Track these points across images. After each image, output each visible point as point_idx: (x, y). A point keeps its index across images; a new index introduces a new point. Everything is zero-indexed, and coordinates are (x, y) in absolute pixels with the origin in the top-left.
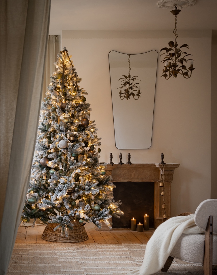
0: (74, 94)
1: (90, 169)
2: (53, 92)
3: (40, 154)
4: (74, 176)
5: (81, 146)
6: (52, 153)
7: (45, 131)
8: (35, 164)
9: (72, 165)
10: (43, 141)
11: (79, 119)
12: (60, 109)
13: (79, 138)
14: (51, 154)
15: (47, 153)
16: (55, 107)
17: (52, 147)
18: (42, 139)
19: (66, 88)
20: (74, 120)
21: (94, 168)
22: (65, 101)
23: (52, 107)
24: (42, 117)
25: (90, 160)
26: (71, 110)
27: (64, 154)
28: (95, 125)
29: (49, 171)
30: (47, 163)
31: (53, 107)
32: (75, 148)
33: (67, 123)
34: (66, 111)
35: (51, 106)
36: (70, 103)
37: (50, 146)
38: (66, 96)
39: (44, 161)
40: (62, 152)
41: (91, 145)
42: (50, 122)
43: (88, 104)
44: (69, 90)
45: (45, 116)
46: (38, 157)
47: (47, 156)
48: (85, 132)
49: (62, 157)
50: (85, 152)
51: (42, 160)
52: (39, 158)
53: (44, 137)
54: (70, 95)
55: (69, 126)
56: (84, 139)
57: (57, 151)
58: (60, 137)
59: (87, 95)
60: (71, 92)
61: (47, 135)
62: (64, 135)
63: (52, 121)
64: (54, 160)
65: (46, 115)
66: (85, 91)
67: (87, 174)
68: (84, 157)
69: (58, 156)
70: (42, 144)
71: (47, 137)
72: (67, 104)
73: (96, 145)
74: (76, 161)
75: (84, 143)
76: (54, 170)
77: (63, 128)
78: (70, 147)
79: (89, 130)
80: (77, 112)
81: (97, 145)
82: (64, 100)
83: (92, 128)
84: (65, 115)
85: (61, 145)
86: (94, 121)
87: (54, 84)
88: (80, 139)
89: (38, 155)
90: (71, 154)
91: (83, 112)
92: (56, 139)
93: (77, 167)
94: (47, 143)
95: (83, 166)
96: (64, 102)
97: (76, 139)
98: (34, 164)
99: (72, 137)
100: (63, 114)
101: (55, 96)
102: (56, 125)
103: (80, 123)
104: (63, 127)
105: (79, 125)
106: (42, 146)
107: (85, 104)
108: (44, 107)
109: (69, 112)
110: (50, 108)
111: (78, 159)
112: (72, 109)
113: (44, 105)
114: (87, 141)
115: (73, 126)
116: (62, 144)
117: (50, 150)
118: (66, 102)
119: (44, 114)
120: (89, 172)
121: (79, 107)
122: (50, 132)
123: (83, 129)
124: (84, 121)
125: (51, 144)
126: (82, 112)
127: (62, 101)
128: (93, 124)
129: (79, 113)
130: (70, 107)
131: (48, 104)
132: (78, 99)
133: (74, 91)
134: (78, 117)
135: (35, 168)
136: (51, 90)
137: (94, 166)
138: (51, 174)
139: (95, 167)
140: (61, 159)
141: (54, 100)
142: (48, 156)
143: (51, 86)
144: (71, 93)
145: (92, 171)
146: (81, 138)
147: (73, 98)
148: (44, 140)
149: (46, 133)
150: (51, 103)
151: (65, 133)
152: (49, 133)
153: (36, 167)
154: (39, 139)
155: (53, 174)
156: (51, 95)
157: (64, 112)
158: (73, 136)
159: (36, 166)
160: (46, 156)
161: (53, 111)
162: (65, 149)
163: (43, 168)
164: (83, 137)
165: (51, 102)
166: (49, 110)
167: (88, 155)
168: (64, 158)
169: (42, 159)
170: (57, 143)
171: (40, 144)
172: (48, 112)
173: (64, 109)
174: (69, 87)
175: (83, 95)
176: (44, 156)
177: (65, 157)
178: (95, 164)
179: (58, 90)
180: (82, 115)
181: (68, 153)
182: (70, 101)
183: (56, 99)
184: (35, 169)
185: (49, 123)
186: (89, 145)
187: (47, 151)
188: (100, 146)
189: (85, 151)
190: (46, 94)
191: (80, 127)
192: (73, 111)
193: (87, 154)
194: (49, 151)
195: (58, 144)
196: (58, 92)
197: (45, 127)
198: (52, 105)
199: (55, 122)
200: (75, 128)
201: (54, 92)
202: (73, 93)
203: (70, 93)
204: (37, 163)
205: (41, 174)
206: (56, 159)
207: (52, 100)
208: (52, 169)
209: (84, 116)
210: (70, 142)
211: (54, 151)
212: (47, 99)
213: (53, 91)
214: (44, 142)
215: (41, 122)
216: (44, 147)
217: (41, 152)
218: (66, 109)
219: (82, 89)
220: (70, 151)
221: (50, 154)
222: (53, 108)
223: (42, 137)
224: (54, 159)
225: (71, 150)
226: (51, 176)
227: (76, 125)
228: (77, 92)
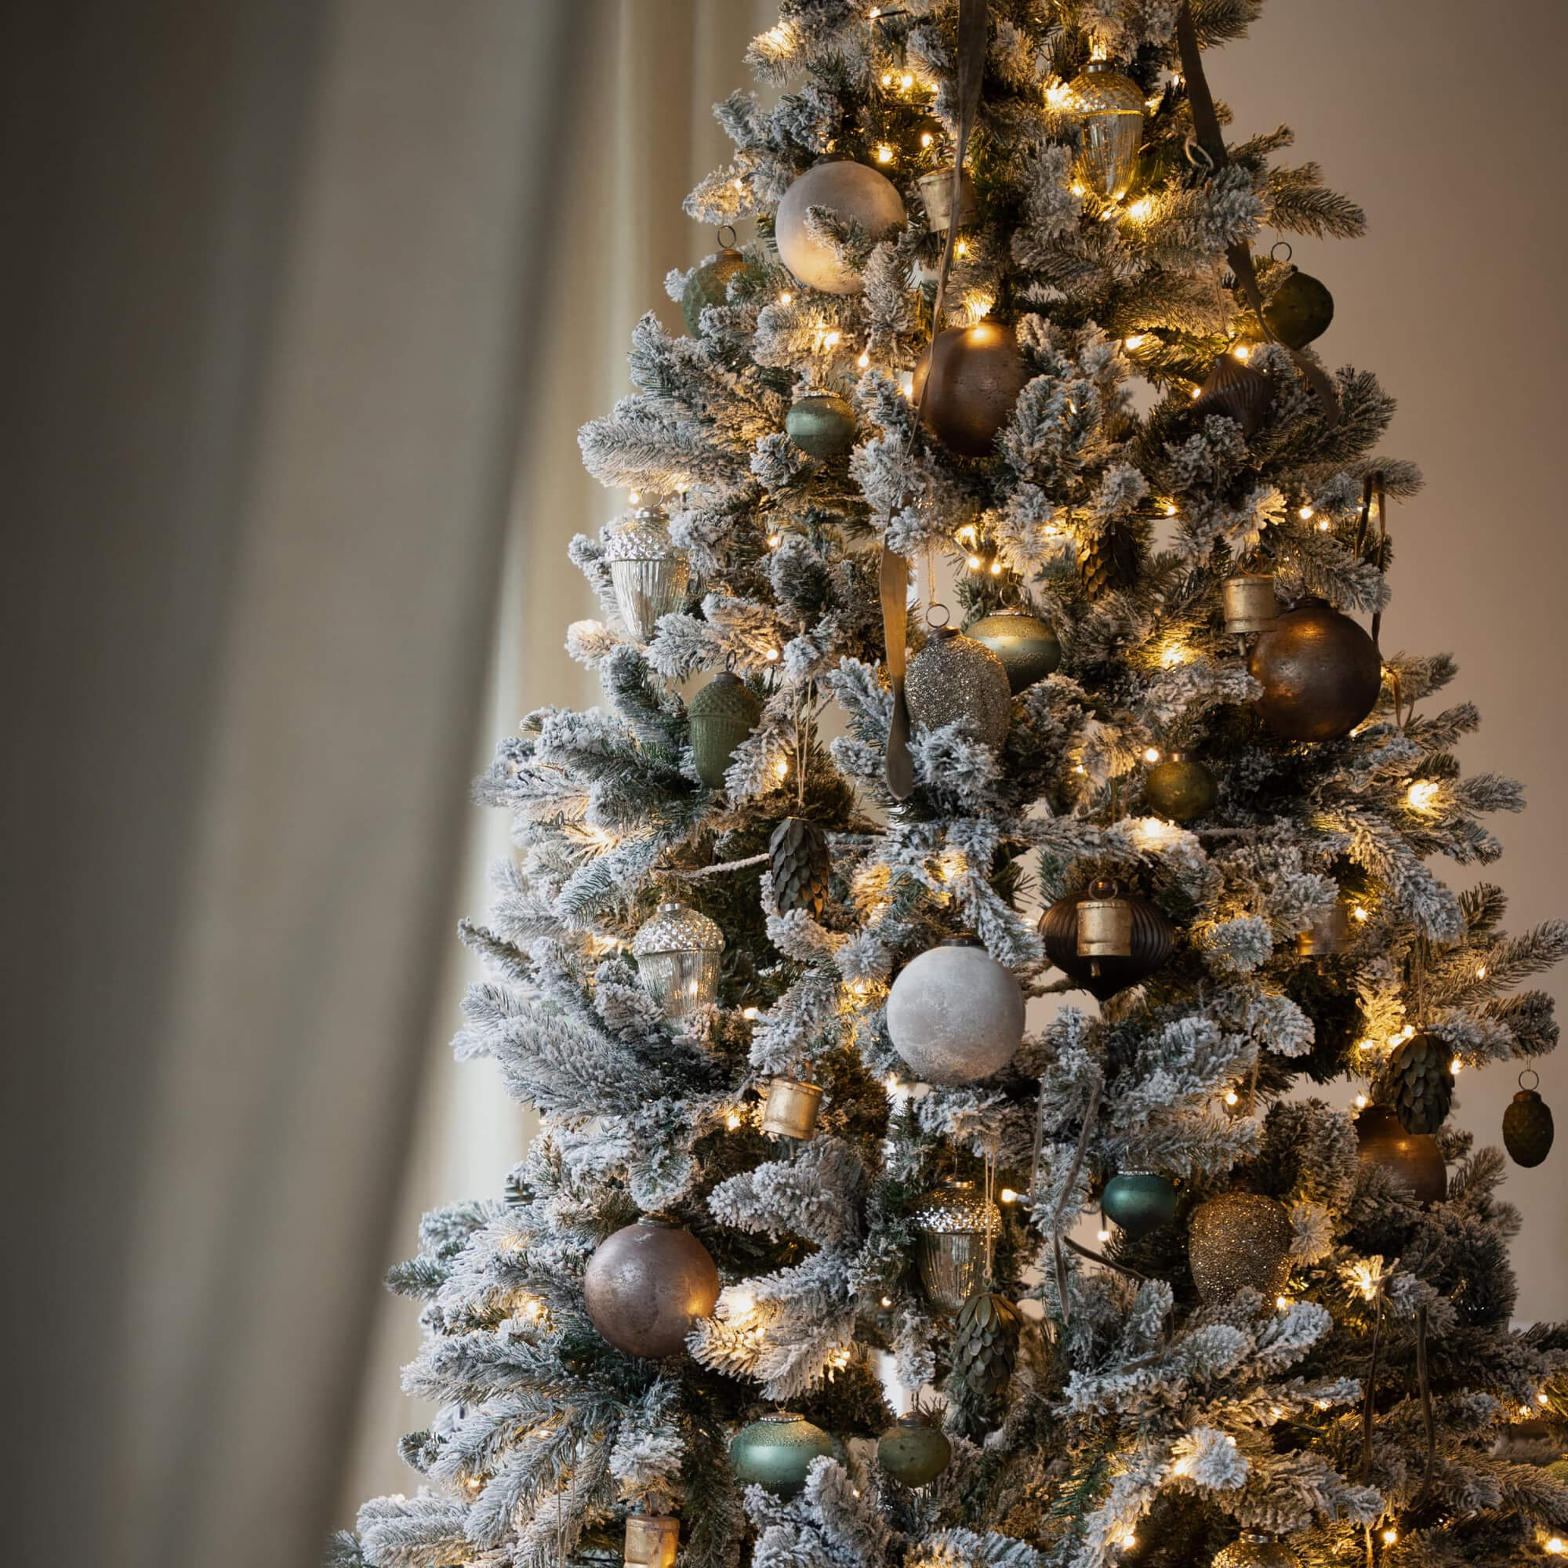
0: (1143, 211)
1: (1389, 1434)
2: (803, 182)
3: (577, 1161)
4: (1127, 1539)
5: (1254, 1049)
6: (775, 1150)
7: (677, 788)
8: (505, 1327)
9: (1100, 1359)
10: (638, 947)
11: (1218, 621)
12: (915, 444)
13: (1208, 929)
14: (764, 1175)
15: (699, 1150)
16: (839, 407)
17: (776, 1054)
18: (618, 921)
19: (1022, 113)
20: (1144, 633)
21: (1455, 1417)
22: (1003, 316)
23: (786, 407)
24: (619, 572)
25: (1387, 1286)
26: (1094, 473)
27: (971, 1166)
28: (1465, 719)
29: (717, 1444)
30: (695, 1307)
31: (811, 406)
32: (1159, 1086)
33: (1022, 674)
34: (1010, 475)
35: (771, 398)
36: (1074, 354)
37: (745, 1029)
38: (1016, 242)
39: (654, 1274)
40: (942, 1141)
41: (1407, 1048)
42: (758, 645)
43: (1361, 388)
44: (1070, 134)
45: (673, 561)
46: (552, 1208)
47: (702, 1191)
48: (1315, 833)
49: (938, 1222)
50: (1308, 1152)
51: (621, 1259)
52: (567, 1219)
53: (648, 899)
54: (1089, 220)
55: (1053, 720)
56: (1294, 944)
57: (859, 1124)
58: (910, 893)
59: (1347, 242)
60: (1093, 177)
61: (704, 855)
62: (972, 859)
63: (788, 635)
64: (815, 1268)
65: (696, 534)
66: (1307, 174)
67: (1343, 1509)
68: (1285, 1235)
69: (875, 1204)
70: (613, 998)
71: (705, 900)
72: (1033, 364)
73: (1481, 1051)
74: (1160, 1295)
75: (1290, 1007)
76: (802, 1428)
77: (962, 751)
78: (1073, 1060)
79: (1368, 805)
80: (1185, 498)
81: (1496, 1048)
82: (980, 304)
83: (1416, 776)
84: (1000, 535)
85: (925, 1024)
86: (1442, 671)
87: (822, 50)
88: (1238, 944)
89: (557, 1177)
90: (1084, 1176)
91: (1293, 503)
92: (848, 923)
93: (1175, 1395)
94: (693, 987)
95: (1279, 1378)
96: (981, 336)
97: (1161, 940)
98: (491, 1322)
99: (1101, 895)
100: (968, 532)
101: (840, 236)
102: (852, 701)
103: (1240, 686)
104: (962, 733)
105: (1206, 719)
106: (612, 1035)
107: (1317, 381)
108: (655, 405)
109: (1058, 496)
110: (748, 430)
111: (1199, 1264)
112: (1107, 448)
113: (663, 369)
114: (1345, 968)
115: (1122, 724)
116: (943, 1015)
117: (752, 1096)
118: (1023, 336)
119: (657, 520)
120: (1372, 1475)
121: (1218, 425)
122: (753, 806)
123: (1269, 784)
124: (1288, 648)
125: (766, 1004)
126: (1269, 504)
127: (955, 320)
128: (1428, 708)
129: (1223, 519)
130: (1083, 423)
131: (732, 354)
132: (1204, 301)
133: (1146, 169)
134: (1210, 579)
135: (501, 1382)
136: (773, 148)
137: (1444, 1385)
138: (755, 1495)
139: (1467, 1398)
140: (923, 1245)
141: (815, 297)
142: (719, 1202)
143: (771, 64)
144: (1100, 190)
145: (1415, 1464)
146: (1242, 918)
147: (1127, 272)
148: (653, 935)
149: (684, 822)
150: (767, 349)
151: (987, 841)
152: (726, 833)
153: (510, 1369)
154: (570, 924)
155: (787, 1488)
156: (768, 228)
157: (987, 503)
158: (1124, 892)
159: (519, 1354)
160: (675, 1191)
161: (801, 480)
162: (987, 1086)
163: (633, 1391)
164: (1279, 912)
165: (783, 324)
166: (745, 461)
167: (1356, 1200)
168: (976, 1236)
169: (609, 1250)
170: (857, 989)
171: (588, 999)
172: (722, 492)
173: (988, 447)
174: (1060, 98)
175: (1290, 235)
176: (649, 1198)
177: (989, 1220)
178: (1465, 1349)
179: (885, 154)
180: (1260, 561)
181: (1045, 1165)
182: (1078, 324)
183: (859, 294)
184: (494, 1407)
185: (740, 671)
186: (1365, 1045)
187: (693, 1118)
188: (1538, 1062)
189: (1304, 1138)
190: (700, 207)
191: (1235, 750)
192: (1127, 484)
193: (1346, 1187)
194: (733, 1123)
195: (877, 1003)
196: (888, 173)
197: (677, 729)
198: (781, 381)
199: (841, 649)
200: (1152, 755)
201: (818, 169)
202: (1135, 193)
203: (1078, 190)
204: (530, 1310)
205: (602, 1484)
206: (848, 1248)
207: (786, 299)
208: (771, 1407)
209: (1288, 571)
210: (1059, 988)
211: (814, 1124)
212: (708, 291)
213: (805, 160)
214: (645, 975)
215: (610, 658)
216: (642, 1057)
217: (600, 1124)
218: (1010, 439)
219: (1272, 143)
220: (1068, 1132)
221: (749, 1163)
222: (799, 423)
223: (626, 886)
224: (806, 1248)
225: (1089, 1115)
226: (753, 1533)
227: (1165, 717)
228: (1189, 184)
